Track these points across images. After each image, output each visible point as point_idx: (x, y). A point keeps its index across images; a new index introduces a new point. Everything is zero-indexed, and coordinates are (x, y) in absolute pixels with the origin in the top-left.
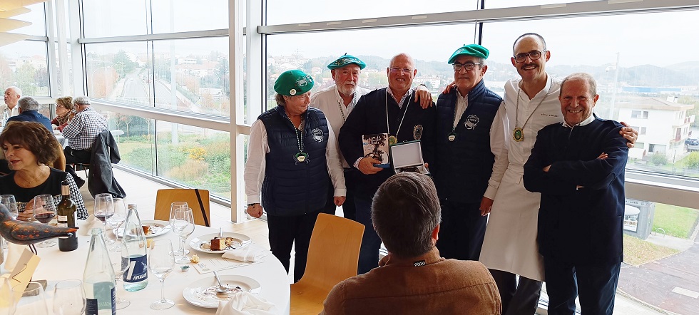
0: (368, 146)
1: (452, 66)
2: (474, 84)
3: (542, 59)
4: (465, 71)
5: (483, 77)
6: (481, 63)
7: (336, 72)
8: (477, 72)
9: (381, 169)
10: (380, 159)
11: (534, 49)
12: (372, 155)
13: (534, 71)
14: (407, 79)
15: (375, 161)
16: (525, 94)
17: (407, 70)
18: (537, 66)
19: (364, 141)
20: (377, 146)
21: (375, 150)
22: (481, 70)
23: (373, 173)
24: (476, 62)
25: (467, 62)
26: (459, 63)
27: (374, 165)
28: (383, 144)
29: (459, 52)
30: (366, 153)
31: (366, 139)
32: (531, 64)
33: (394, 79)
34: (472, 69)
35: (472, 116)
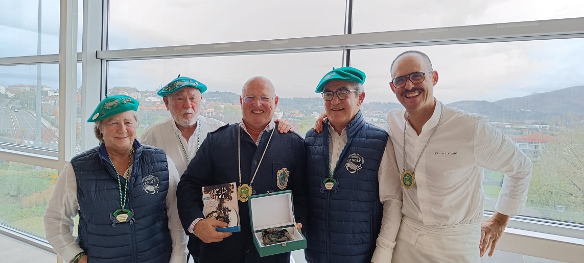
0: (210, 202)
1: (320, 95)
2: (351, 117)
3: (427, 83)
4: (337, 101)
5: (361, 107)
6: (357, 90)
7: (169, 100)
8: (352, 100)
9: (227, 234)
10: (227, 220)
11: (416, 70)
12: (215, 215)
13: (418, 99)
14: (266, 110)
15: (219, 223)
16: (412, 129)
17: (264, 98)
18: (422, 91)
19: (205, 195)
20: (222, 201)
21: (220, 207)
22: (358, 98)
23: (217, 241)
24: (351, 89)
25: (340, 89)
26: (329, 91)
27: (218, 229)
28: (230, 199)
29: (328, 78)
30: (205, 212)
31: (207, 191)
32: (414, 90)
33: (249, 112)
34: (346, 97)
35: (354, 156)
